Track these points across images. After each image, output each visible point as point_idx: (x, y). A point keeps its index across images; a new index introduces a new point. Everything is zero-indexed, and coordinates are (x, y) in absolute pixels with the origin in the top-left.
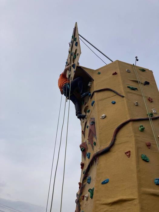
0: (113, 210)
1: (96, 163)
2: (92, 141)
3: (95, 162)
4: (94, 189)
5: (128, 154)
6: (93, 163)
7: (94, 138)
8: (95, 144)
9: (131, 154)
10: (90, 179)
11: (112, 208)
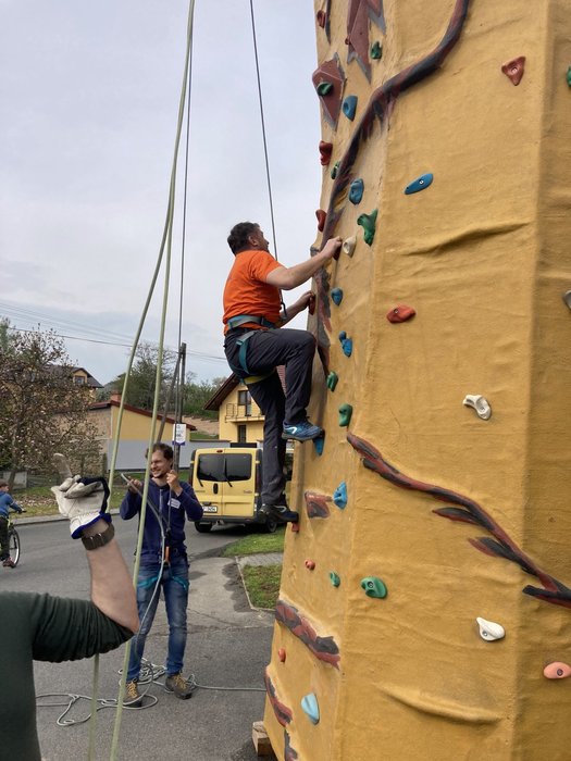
0: (442, 266)
1: (382, 127)
2: (366, 43)
3: (379, 122)
4: (376, 213)
5: (515, 70)
6: (371, 129)
7: (374, 28)
8: (378, 52)
9: (527, 68)
10: (361, 187)
11: (439, 262)
